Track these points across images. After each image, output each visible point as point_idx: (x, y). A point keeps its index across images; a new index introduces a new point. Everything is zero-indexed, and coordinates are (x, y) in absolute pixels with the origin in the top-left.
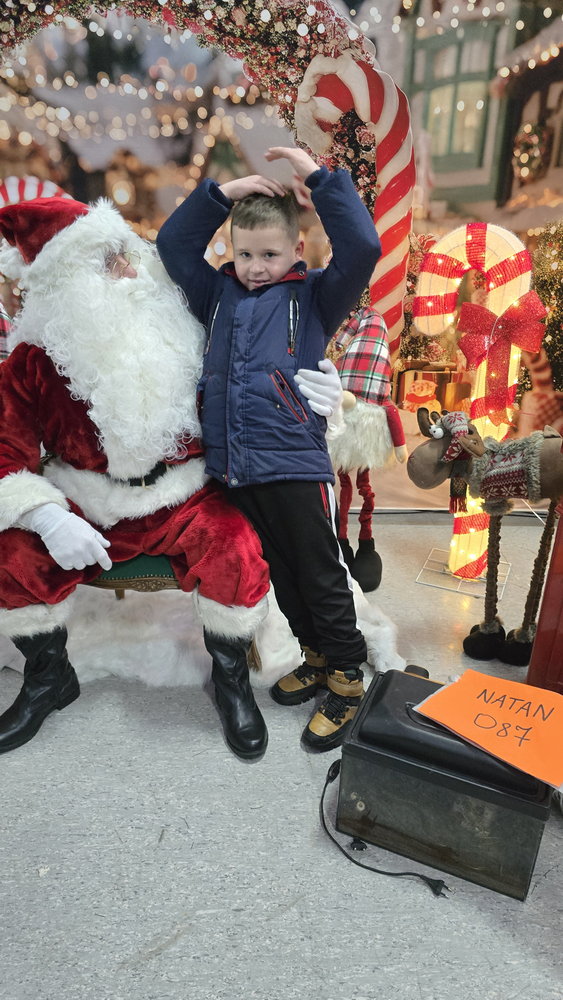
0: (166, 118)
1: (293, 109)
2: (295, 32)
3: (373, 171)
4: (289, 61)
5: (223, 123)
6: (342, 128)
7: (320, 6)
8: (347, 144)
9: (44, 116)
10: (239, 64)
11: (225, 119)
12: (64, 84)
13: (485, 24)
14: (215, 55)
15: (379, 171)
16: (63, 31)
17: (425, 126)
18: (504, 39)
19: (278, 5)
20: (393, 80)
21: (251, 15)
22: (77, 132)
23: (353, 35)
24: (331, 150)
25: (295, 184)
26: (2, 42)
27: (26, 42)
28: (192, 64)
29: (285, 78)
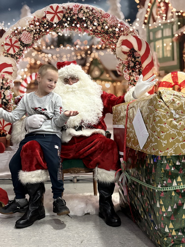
0: (79, 54)
1: (115, 49)
2: (115, 30)
3: (140, 64)
4: (113, 37)
5: (95, 54)
6: (130, 53)
7: (121, 23)
8: (132, 57)
9: (44, 56)
10: (99, 39)
12: (51, 48)
13: (169, 24)
14: (93, 38)
15: (142, 63)
16: (52, 35)
17: (155, 50)
18: (175, 27)
19: (110, 24)
20: (144, 39)
21: (103, 27)
22: (53, 60)
23: (131, 30)
24: (127, 59)
25: (117, 69)
26: (35, 39)
27: (41, 39)
28: (86, 40)
29: (113, 42)
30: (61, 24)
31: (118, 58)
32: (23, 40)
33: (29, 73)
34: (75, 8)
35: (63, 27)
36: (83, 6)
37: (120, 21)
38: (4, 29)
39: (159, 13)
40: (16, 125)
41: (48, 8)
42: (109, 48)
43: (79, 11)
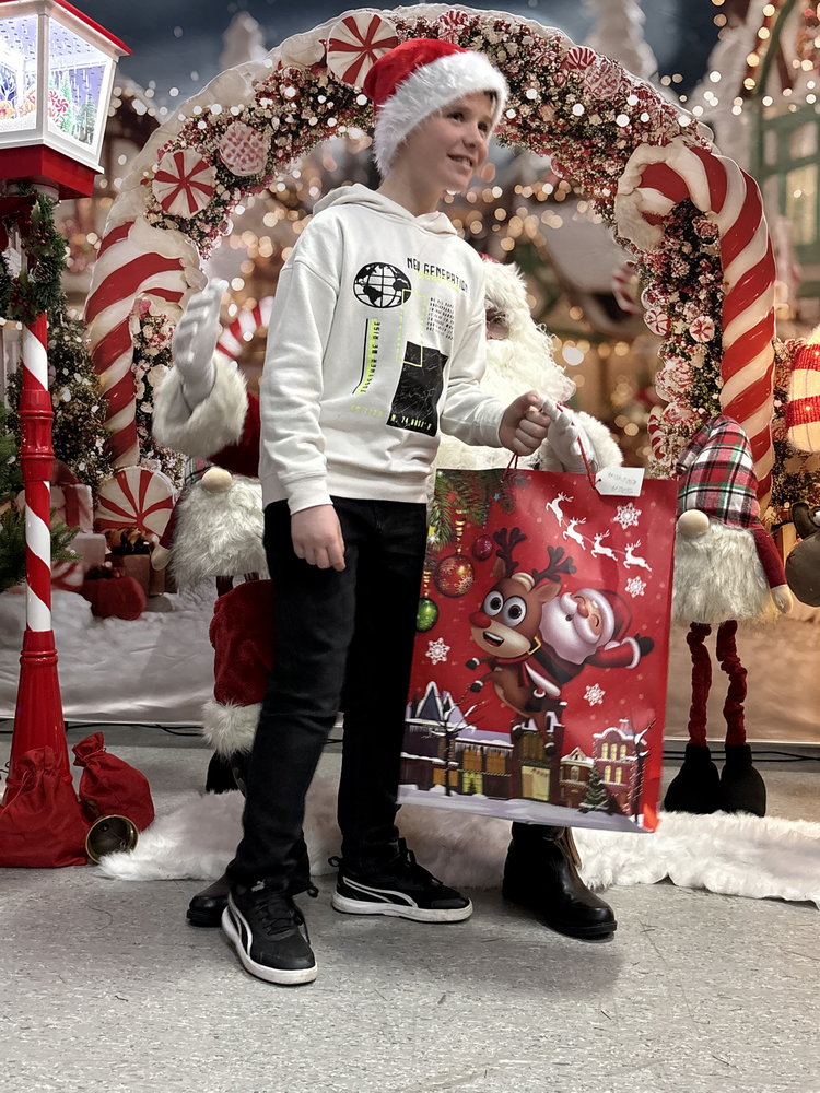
1: (612, 203)
2: (614, 124)
3: (717, 266)
4: (607, 153)
5: (526, 223)
6: (675, 220)
7: (642, 93)
8: (682, 238)
10: (546, 161)
11: (527, 219)
14: (517, 153)
15: (726, 266)
16: (347, 140)
17: (783, 212)
19: (593, 97)
20: (735, 157)
21: (561, 110)
23: (684, 121)
24: (662, 246)
25: (616, 286)
26: (277, 157)
27: (303, 155)
28: (489, 164)
29: (602, 172)
31: (624, 243)
32: (230, 161)
33: (248, 297)
34: (449, 28)
36: (483, 16)
37: (637, 84)
38: (152, 113)
39: (807, 47)
40: (194, 509)
41: (334, 28)
42: (583, 200)
43: (465, 41)
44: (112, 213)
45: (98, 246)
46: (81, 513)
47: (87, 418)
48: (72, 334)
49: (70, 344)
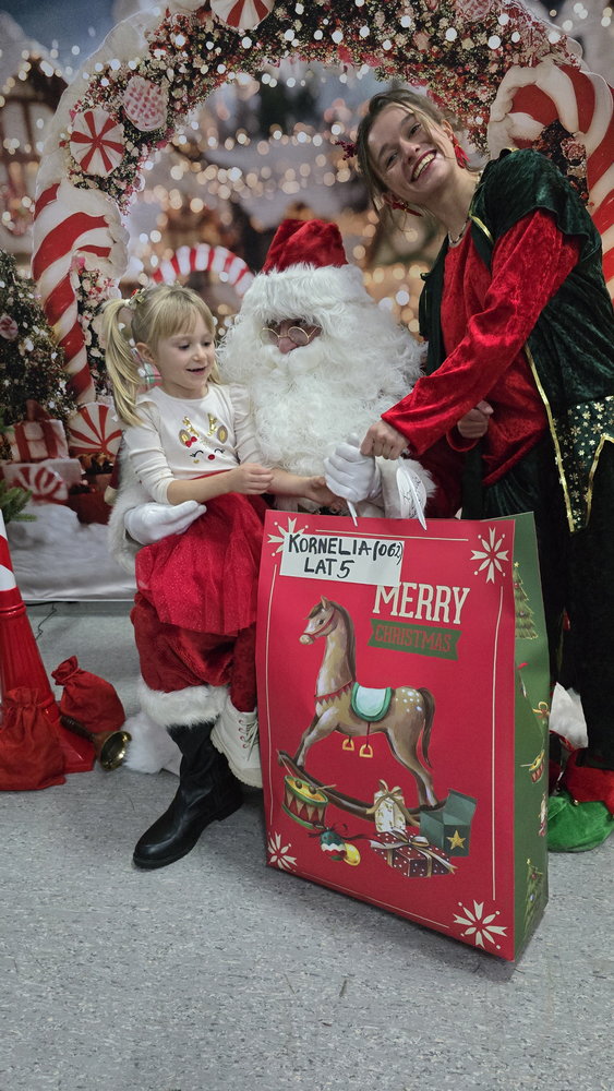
0: (342, 164)
1: (485, 131)
2: (486, 47)
3: (584, 188)
4: (479, 79)
6: (545, 143)
7: (513, 12)
9: (216, 179)
12: (236, 143)
15: (591, 188)
16: (236, 87)
19: (466, 20)
20: (605, 79)
21: (435, 36)
22: (249, 191)
23: (554, 38)
26: (176, 110)
27: (199, 105)
29: (475, 99)
30: (268, 32)
32: (133, 117)
33: (167, 248)
35: (278, 49)
37: (508, 2)
38: (59, 74)
44: (40, 176)
45: (33, 209)
46: (57, 443)
47: (49, 363)
48: (25, 291)
49: (24, 300)
